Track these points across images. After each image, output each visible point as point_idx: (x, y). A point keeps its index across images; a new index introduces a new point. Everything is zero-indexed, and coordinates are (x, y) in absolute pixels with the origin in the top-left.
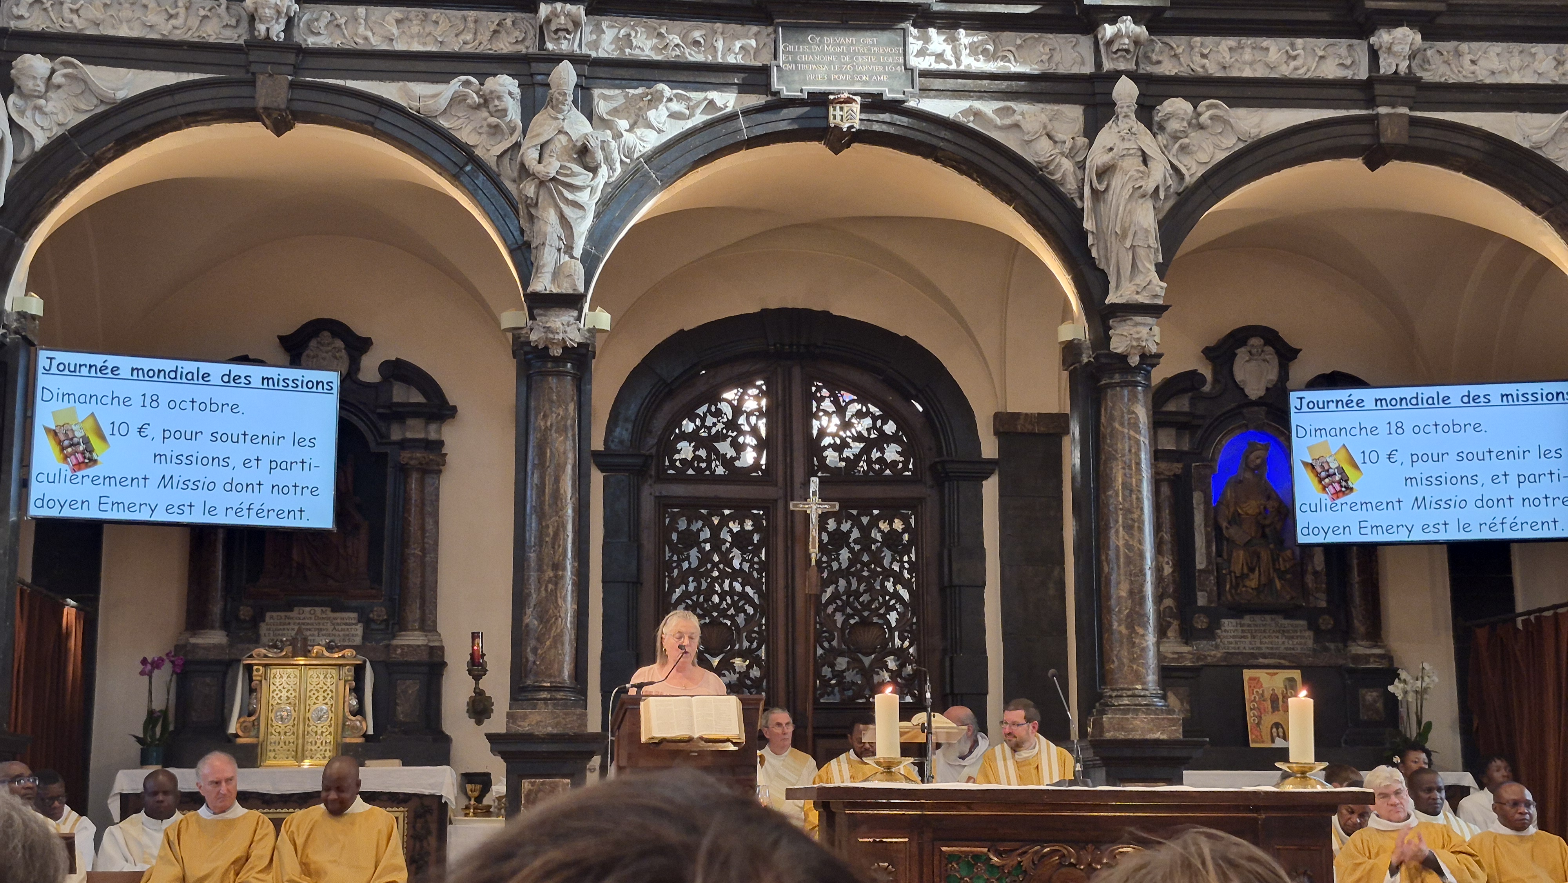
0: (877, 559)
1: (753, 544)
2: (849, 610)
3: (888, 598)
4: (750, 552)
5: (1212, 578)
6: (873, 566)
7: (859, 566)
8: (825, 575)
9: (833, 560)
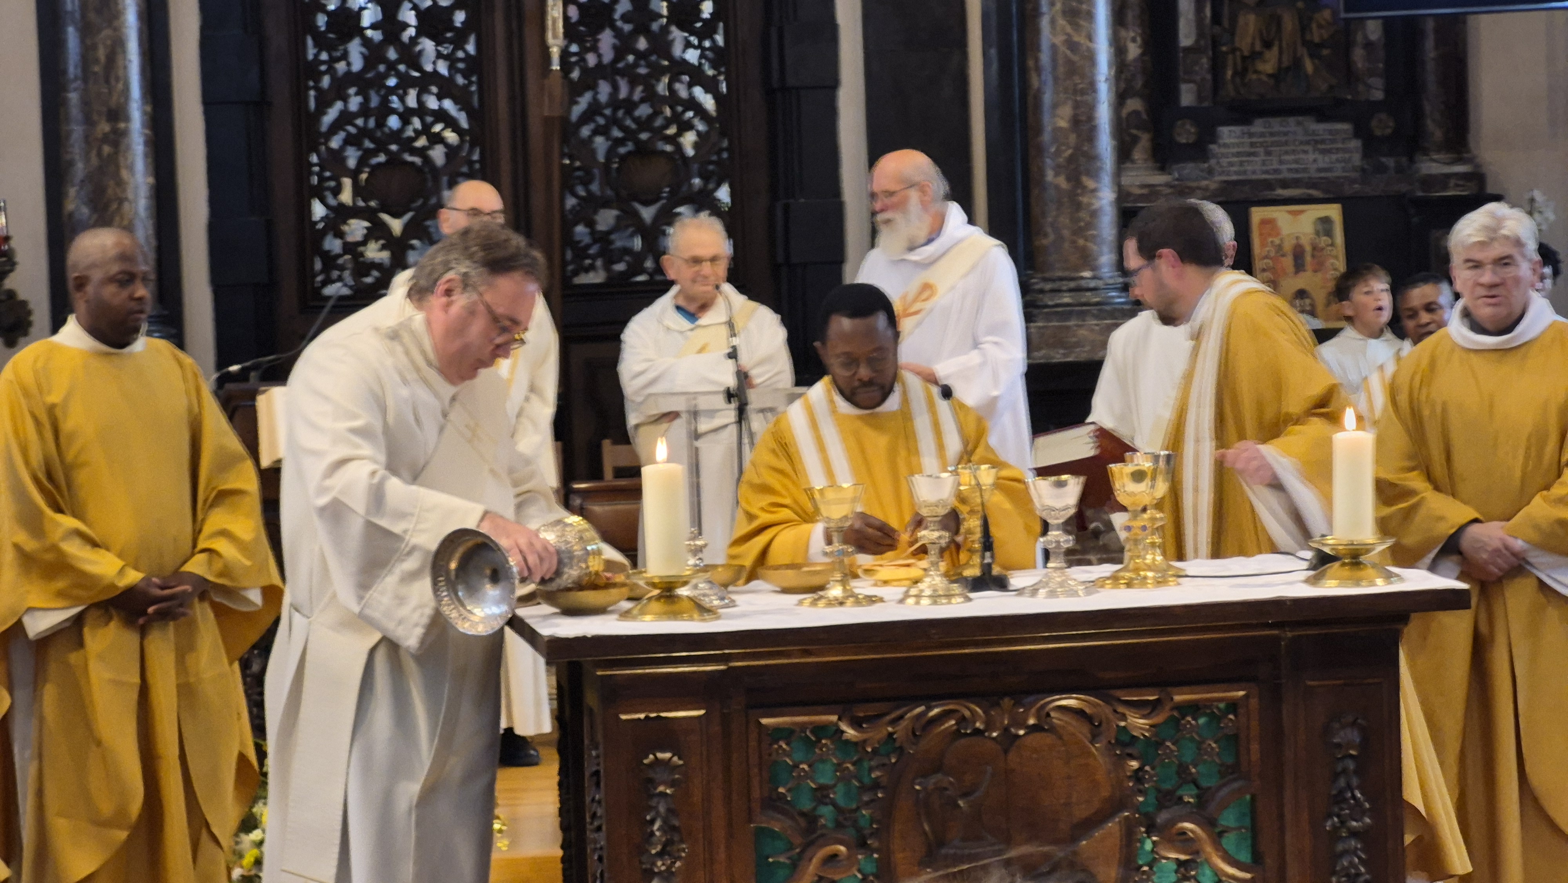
0: (661, 45)
1: (453, 28)
2: (617, 133)
3: (680, 109)
4: (450, 41)
5: (1204, 60)
6: (654, 58)
7: (631, 58)
8: (575, 74)
9: (588, 50)
